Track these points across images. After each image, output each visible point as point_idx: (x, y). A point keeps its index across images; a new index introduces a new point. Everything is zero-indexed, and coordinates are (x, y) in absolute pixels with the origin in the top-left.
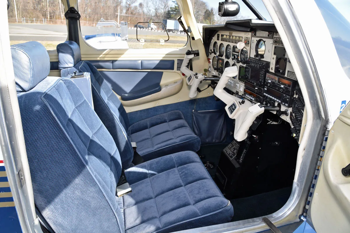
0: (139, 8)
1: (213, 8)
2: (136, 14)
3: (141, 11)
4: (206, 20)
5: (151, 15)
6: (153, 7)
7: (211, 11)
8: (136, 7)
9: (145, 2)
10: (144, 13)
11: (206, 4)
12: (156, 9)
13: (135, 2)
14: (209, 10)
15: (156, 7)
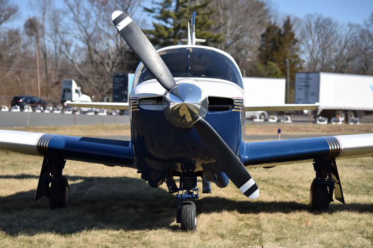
0: (25, 38)
1: (292, 19)
2: (17, 61)
3: (32, 48)
4: (269, 62)
5: (72, 61)
6: (77, 32)
7: (283, 31)
8: (16, 33)
9: (46, 17)
10: (45, 56)
11: (265, 8)
12: (88, 40)
13: (10, 18)
14: (276, 28)
15: (90, 31)
